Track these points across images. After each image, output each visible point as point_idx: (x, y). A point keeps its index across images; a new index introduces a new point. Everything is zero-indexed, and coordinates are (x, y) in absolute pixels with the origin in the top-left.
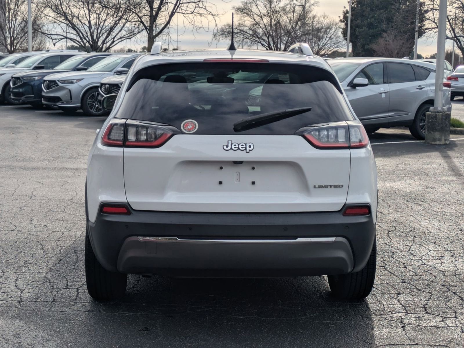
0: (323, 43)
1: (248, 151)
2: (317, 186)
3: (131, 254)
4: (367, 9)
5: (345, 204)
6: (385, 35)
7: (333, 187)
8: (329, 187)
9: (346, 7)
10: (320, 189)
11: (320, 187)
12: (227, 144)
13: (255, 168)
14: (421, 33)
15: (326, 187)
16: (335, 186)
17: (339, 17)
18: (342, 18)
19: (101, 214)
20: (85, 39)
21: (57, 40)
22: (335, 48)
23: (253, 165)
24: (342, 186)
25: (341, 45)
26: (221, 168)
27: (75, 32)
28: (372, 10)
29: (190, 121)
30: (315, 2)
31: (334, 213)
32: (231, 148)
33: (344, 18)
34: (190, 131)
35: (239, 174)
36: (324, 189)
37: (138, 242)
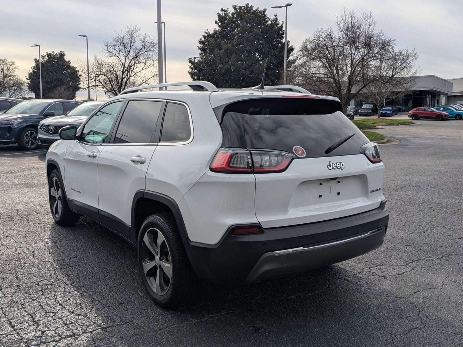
0: (12, 93)
1: (342, 169)
2: (372, 191)
3: (267, 267)
4: (44, 72)
6: (58, 88)
9: (30, 70)
12: (329, 165)
14: (78, 89)
17: (26, 76)
18: (28, 77)
19: (232, 235)
22: (21, 95)
25: (24, 94)
26: (321, 185)
28: (47, 73)
29: (298, 147)
30: (16, 66)
32: (333, 168)
33: (29, 77)
34: (302, 156)
35: (330, 188)
37: (274, 256)
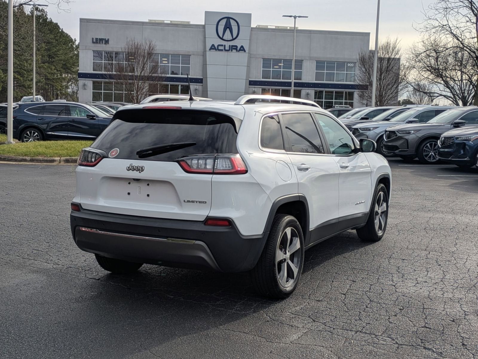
1: (140, 171)
2: (186, 201)
5: (207, 216)
7: (198, 202)
8: (195, 202)
10: (189, 203)
11: (188, 201)
13: (150, 184)
15: (193, 202)
16: (200, 202)
20: (458, 96)
21: (435, 97)
23: (149, 182)
24: (206, 202)
26: (129, 183)
27: (448, 90)
31: (199, 223)
35: (140, 189)
36: (192, 203)
